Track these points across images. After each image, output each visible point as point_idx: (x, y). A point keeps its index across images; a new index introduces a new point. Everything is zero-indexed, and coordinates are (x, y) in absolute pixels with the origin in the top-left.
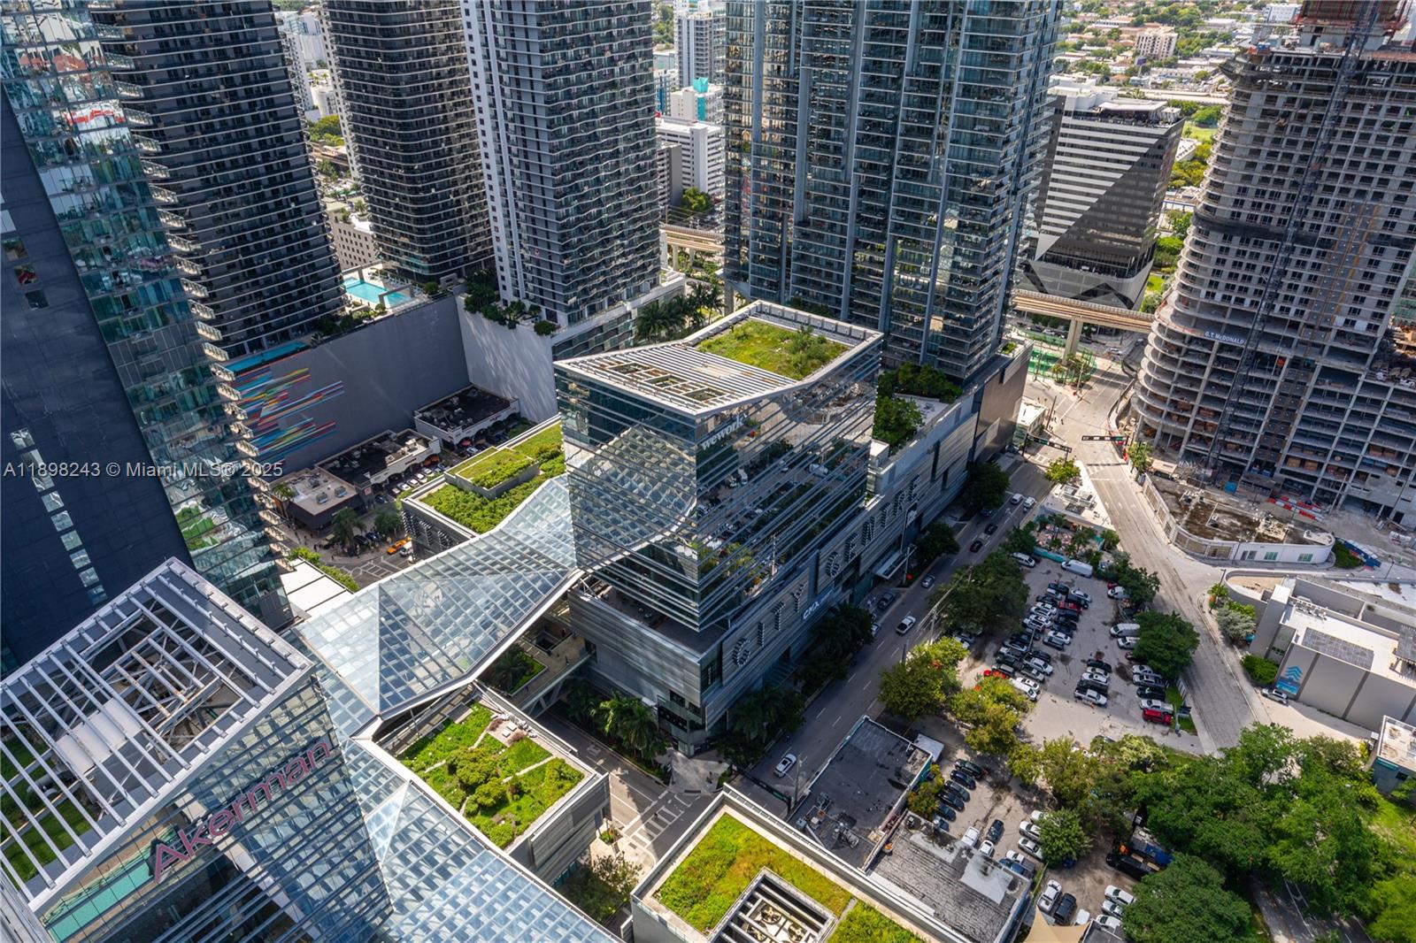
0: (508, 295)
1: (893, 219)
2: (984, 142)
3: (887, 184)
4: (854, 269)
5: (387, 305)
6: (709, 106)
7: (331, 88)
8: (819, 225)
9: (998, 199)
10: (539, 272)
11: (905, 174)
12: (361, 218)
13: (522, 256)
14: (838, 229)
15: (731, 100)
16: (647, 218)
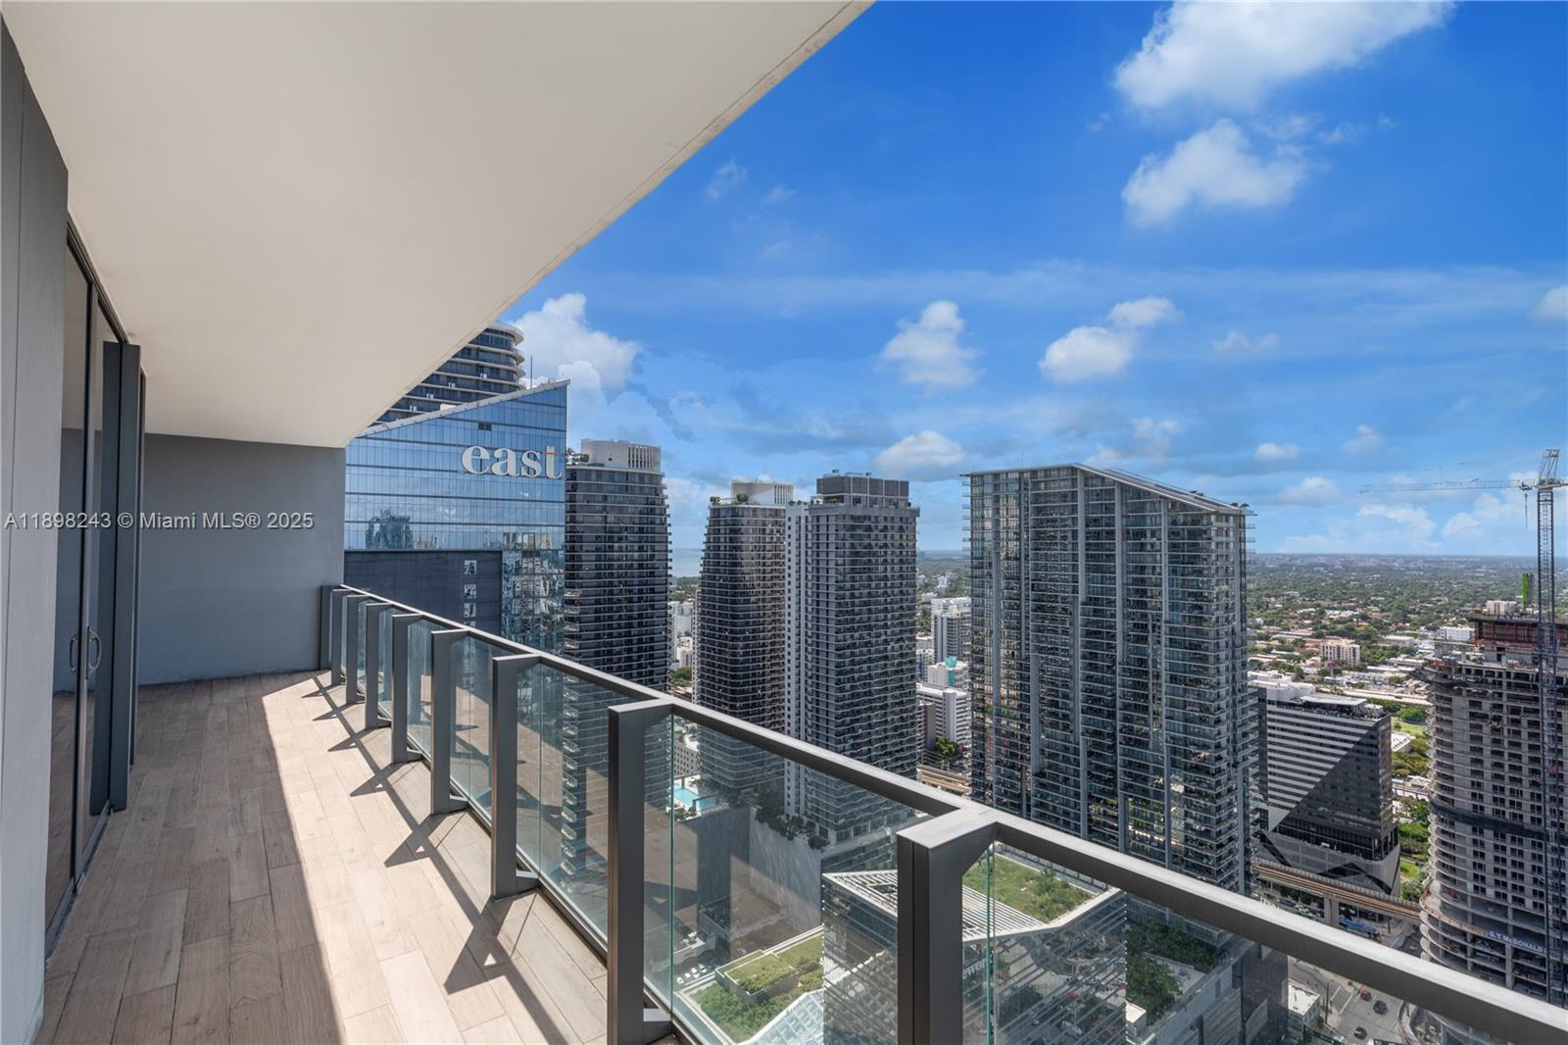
0: (791, 811)
1: (1121, 779)
2: (1198, 720)
3: (1112, 748)
4: (1090, 820)
5: (698, 809)
6: (958, 677)
7: (691, 649)
8: (1055, 778)
9: (1219, 771)
10: (818, 794)
11: (1128, 741)
12: (692, 739)
13: (806, 780)
14: (1072, 782)
15: (974, 673)
16: (906, 758)
